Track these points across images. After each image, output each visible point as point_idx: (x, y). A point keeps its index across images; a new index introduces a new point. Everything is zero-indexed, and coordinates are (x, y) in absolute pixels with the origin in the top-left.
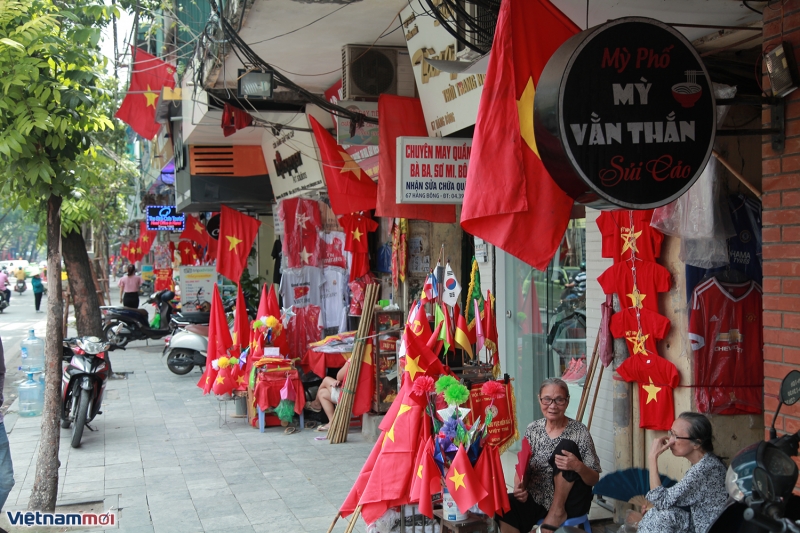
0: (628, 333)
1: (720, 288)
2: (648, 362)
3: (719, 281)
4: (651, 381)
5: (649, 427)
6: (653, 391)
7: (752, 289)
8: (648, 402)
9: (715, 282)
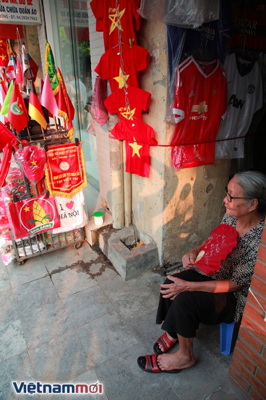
0: (120, 110)
1: (197, 65)
2: (133, 125)
3: (196, 59)
4: (135, 140)
5: (134, 173)
6: (136, 148)
7: (218, 66)
8: (133, 155)
9: (193, 60)
